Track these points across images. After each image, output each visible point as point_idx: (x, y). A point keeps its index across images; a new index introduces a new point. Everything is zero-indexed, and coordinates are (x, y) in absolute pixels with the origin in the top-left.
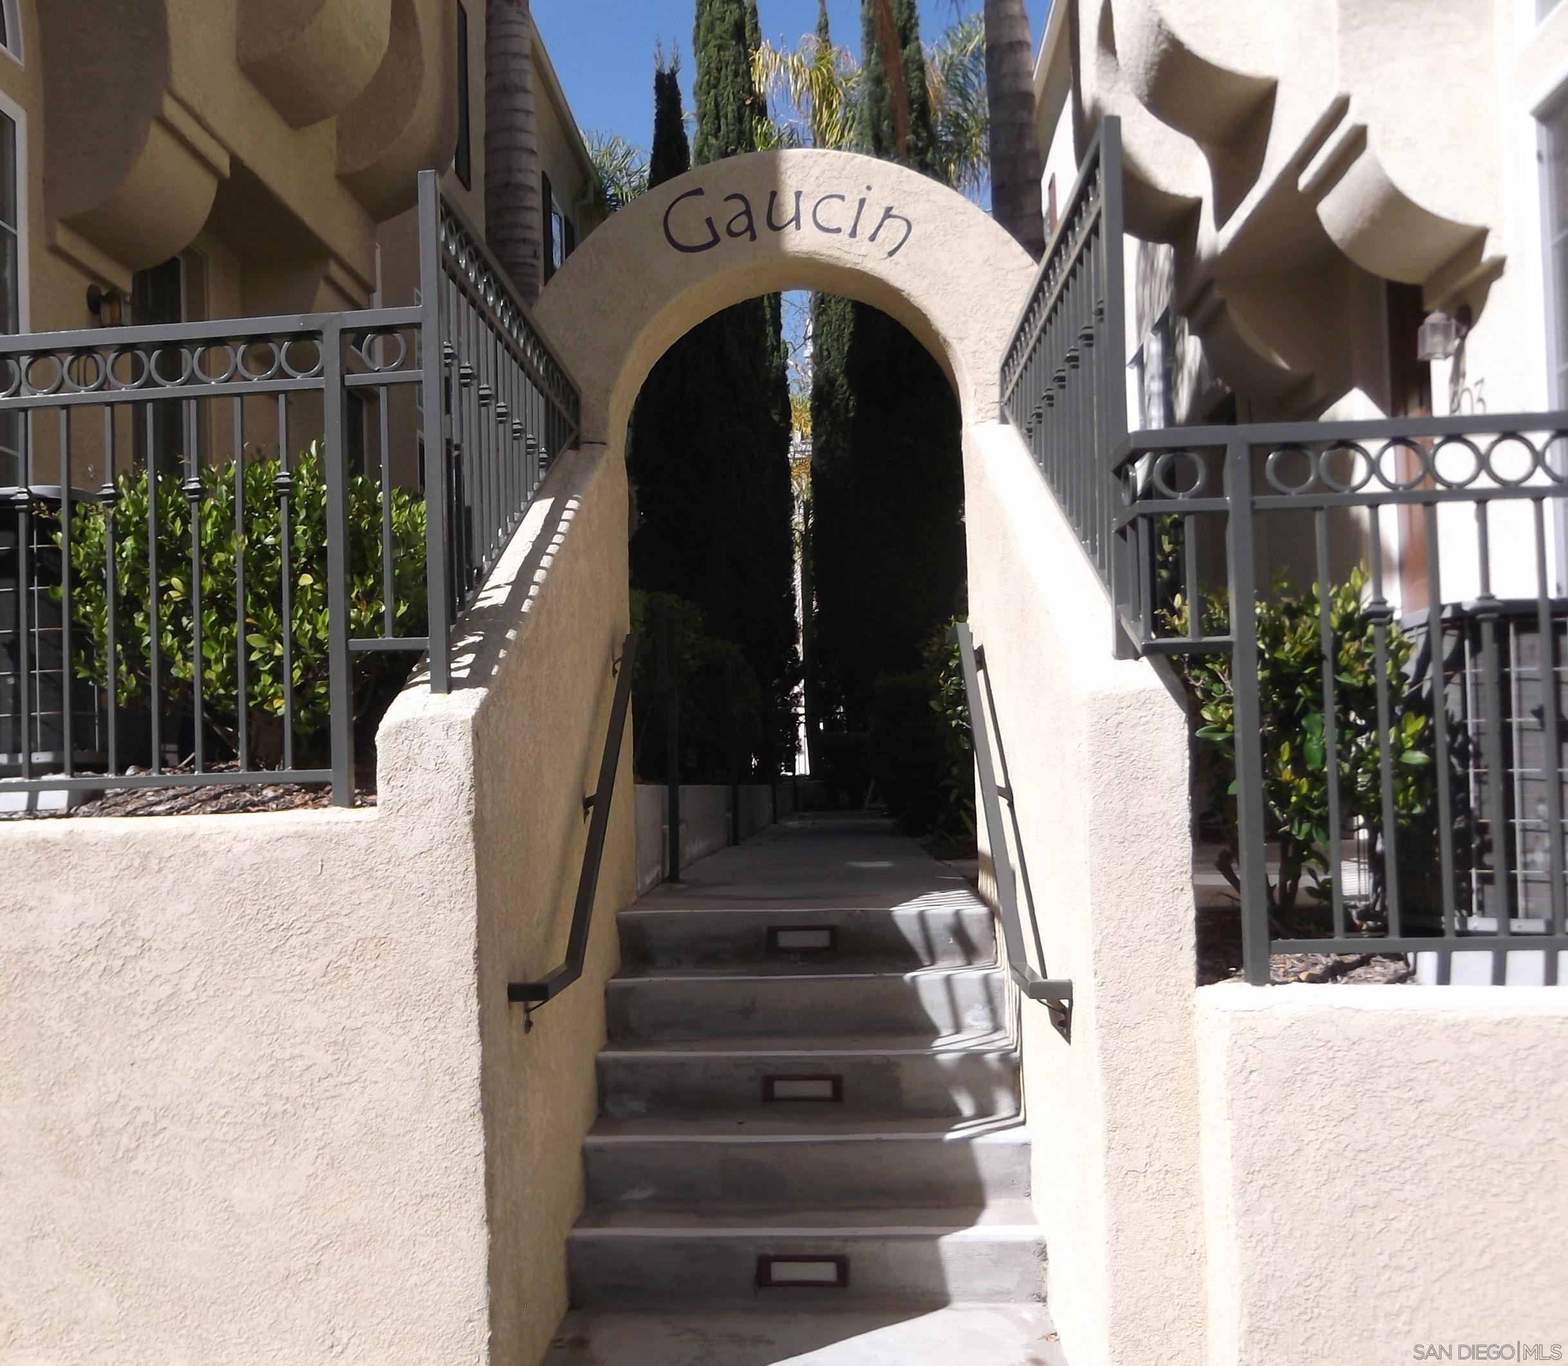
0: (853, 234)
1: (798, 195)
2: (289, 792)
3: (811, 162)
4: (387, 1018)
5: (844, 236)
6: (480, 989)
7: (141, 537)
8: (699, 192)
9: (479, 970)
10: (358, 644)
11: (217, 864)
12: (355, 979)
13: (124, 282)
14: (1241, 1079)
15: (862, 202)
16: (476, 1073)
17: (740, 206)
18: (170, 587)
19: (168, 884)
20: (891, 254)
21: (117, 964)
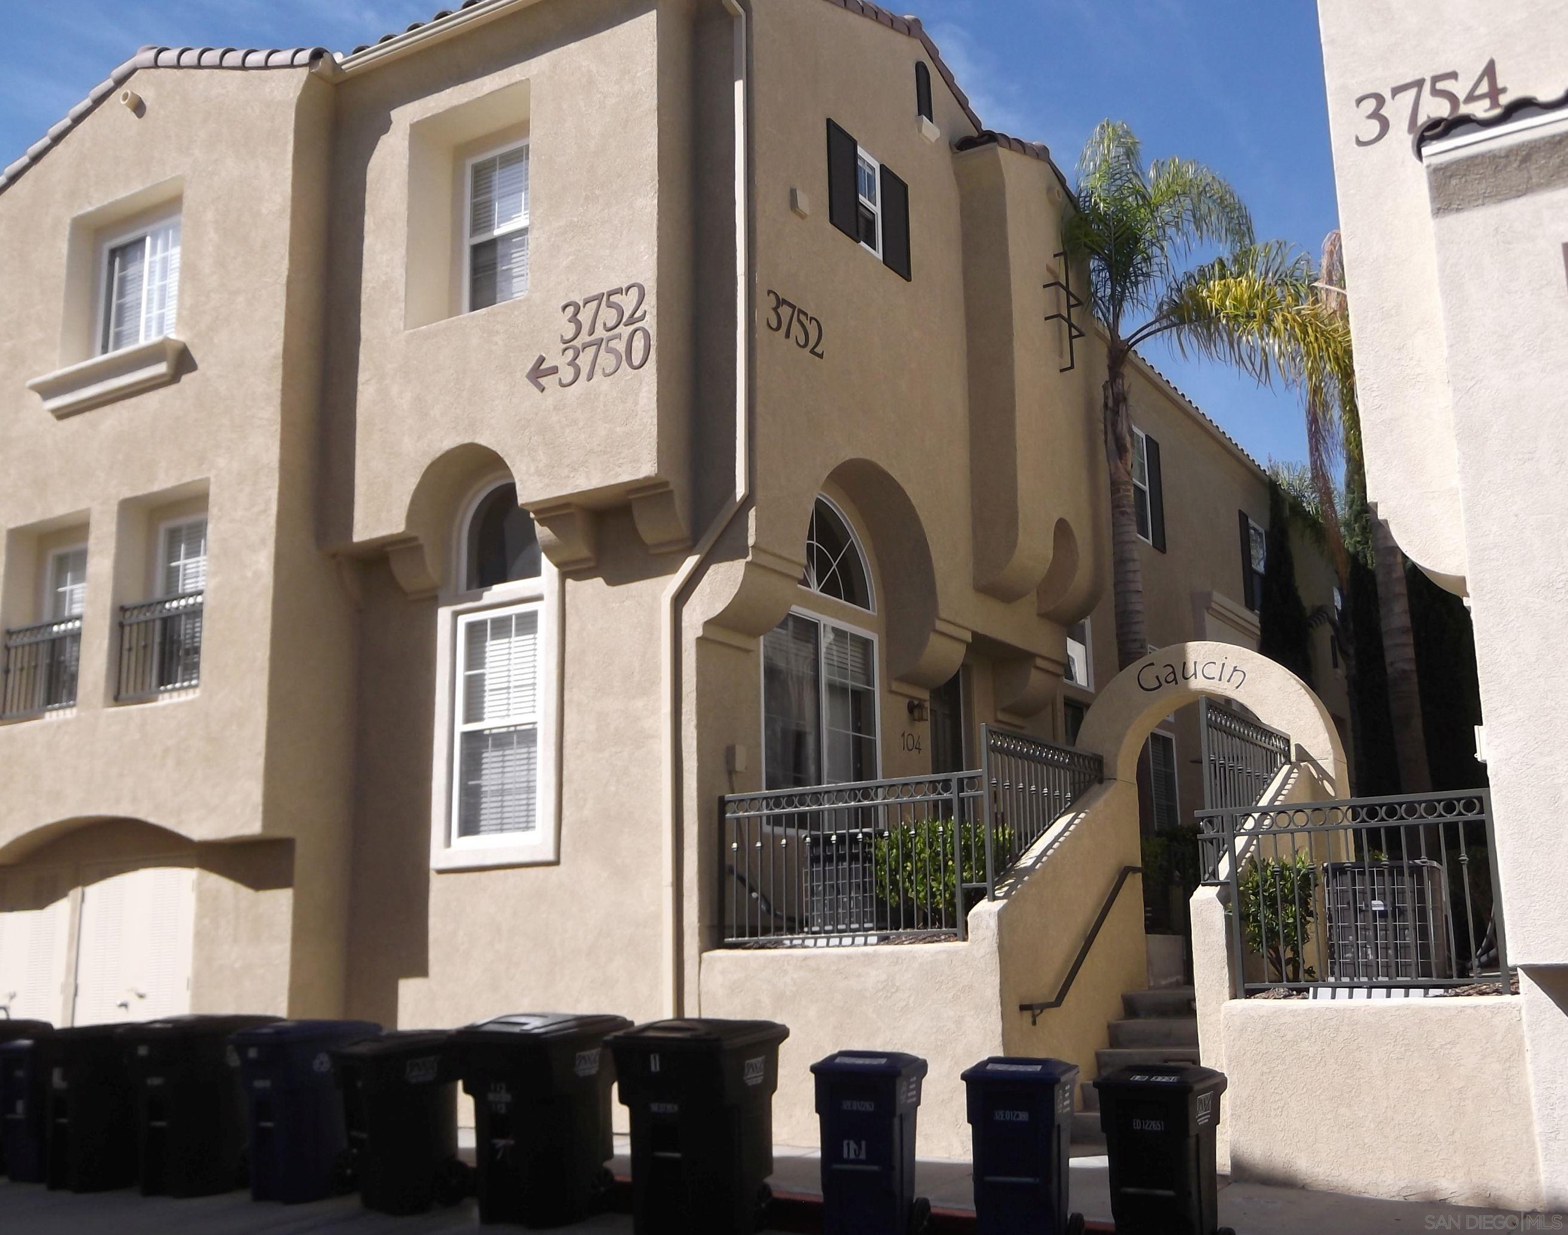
0: (1220, 680)
1: (1195, 663)
2: (949, 937)
3: (1200, 648)
4: (972, 1013)
5: (1216, 681)
6: (1001, 1003)
7: (898, 849)
8: (1152, 664)
9: (1001, 996)
10: (965, 885)
11: (919, 960)
12: (962, 999)
13: (925, 695)
14: (1227, 1029)
15: (1224, 664)
16: (1000, 1032)
17: (1170, 670)
18: (907, 866)
19: (905, 967)
20: (1237, 687)
21: (889, 995)
